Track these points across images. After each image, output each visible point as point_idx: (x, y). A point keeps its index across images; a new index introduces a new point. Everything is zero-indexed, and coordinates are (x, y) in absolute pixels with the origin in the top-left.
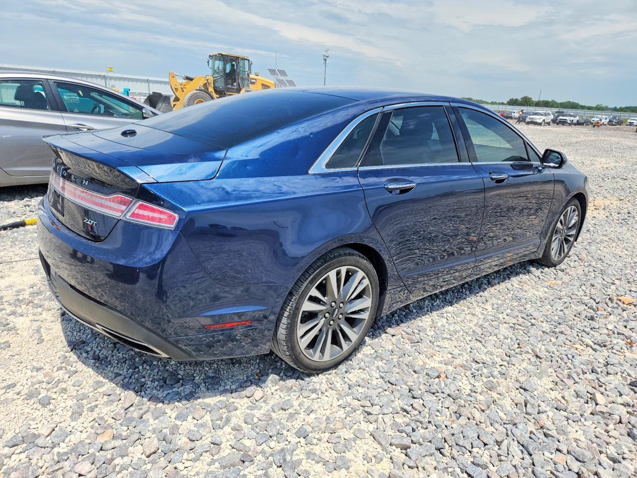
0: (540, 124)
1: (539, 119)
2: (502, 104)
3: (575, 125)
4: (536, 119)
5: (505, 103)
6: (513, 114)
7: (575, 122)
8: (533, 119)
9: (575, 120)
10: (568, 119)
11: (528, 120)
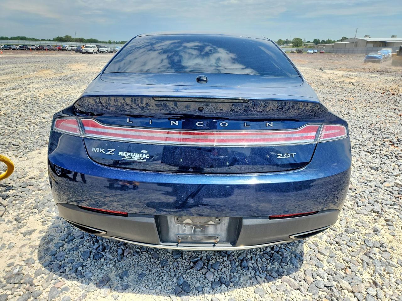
0: (92, 53)
1: (91, 50)
2: (50, 40)
3: (109, 53)
4: (88, 50)
5: (52, 39)
6: (66, 48)
7: (109, 51)
8: (86, 50)
9: (109, 49)
10: (105, 49)
11: (84, 51)
